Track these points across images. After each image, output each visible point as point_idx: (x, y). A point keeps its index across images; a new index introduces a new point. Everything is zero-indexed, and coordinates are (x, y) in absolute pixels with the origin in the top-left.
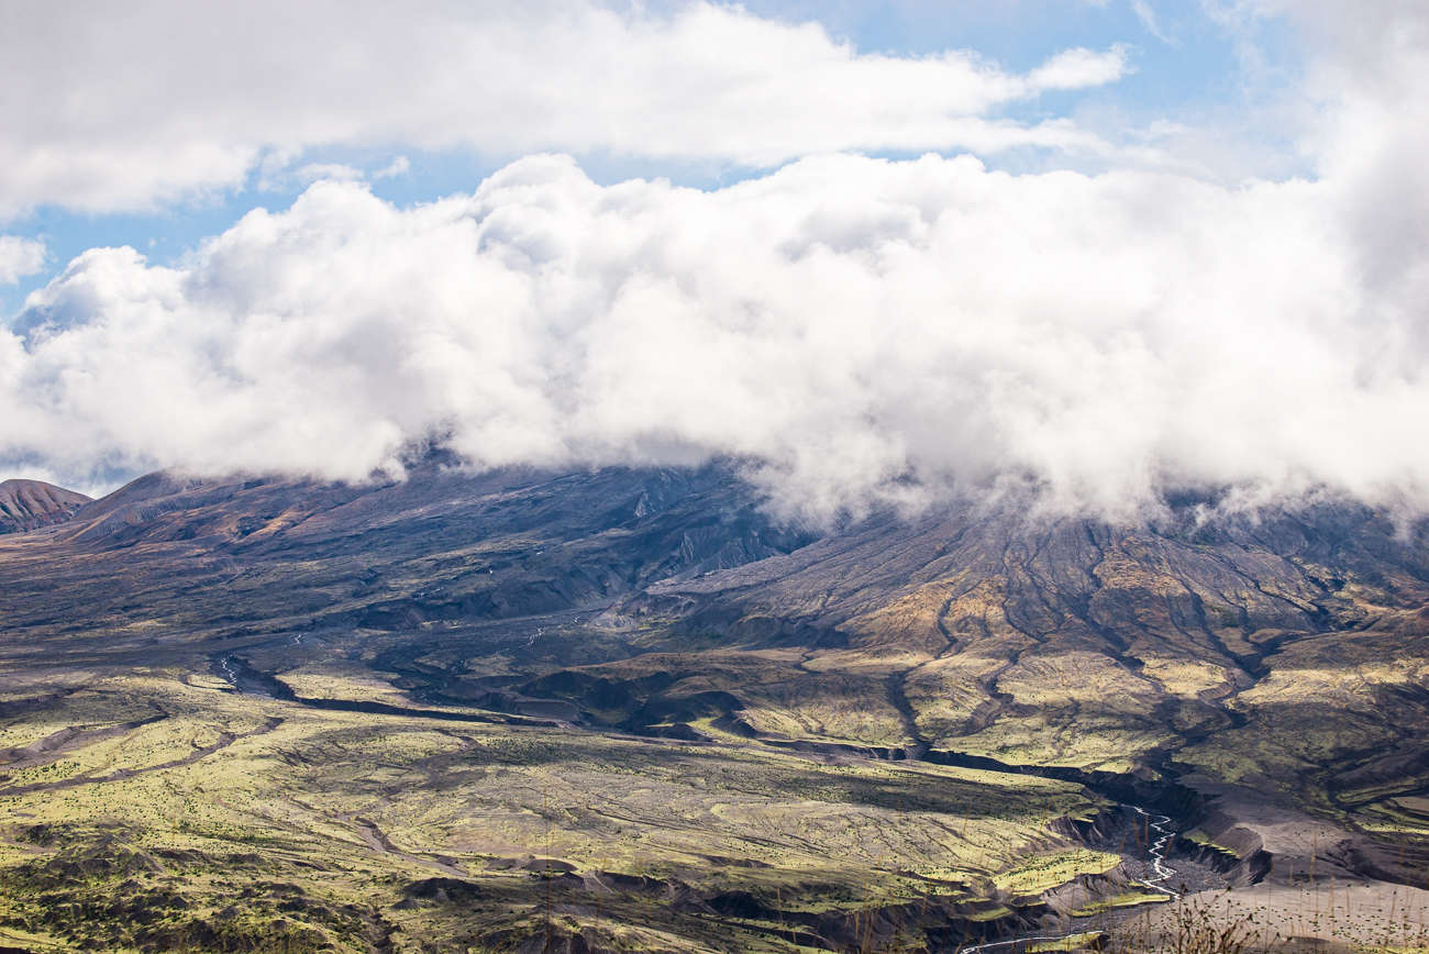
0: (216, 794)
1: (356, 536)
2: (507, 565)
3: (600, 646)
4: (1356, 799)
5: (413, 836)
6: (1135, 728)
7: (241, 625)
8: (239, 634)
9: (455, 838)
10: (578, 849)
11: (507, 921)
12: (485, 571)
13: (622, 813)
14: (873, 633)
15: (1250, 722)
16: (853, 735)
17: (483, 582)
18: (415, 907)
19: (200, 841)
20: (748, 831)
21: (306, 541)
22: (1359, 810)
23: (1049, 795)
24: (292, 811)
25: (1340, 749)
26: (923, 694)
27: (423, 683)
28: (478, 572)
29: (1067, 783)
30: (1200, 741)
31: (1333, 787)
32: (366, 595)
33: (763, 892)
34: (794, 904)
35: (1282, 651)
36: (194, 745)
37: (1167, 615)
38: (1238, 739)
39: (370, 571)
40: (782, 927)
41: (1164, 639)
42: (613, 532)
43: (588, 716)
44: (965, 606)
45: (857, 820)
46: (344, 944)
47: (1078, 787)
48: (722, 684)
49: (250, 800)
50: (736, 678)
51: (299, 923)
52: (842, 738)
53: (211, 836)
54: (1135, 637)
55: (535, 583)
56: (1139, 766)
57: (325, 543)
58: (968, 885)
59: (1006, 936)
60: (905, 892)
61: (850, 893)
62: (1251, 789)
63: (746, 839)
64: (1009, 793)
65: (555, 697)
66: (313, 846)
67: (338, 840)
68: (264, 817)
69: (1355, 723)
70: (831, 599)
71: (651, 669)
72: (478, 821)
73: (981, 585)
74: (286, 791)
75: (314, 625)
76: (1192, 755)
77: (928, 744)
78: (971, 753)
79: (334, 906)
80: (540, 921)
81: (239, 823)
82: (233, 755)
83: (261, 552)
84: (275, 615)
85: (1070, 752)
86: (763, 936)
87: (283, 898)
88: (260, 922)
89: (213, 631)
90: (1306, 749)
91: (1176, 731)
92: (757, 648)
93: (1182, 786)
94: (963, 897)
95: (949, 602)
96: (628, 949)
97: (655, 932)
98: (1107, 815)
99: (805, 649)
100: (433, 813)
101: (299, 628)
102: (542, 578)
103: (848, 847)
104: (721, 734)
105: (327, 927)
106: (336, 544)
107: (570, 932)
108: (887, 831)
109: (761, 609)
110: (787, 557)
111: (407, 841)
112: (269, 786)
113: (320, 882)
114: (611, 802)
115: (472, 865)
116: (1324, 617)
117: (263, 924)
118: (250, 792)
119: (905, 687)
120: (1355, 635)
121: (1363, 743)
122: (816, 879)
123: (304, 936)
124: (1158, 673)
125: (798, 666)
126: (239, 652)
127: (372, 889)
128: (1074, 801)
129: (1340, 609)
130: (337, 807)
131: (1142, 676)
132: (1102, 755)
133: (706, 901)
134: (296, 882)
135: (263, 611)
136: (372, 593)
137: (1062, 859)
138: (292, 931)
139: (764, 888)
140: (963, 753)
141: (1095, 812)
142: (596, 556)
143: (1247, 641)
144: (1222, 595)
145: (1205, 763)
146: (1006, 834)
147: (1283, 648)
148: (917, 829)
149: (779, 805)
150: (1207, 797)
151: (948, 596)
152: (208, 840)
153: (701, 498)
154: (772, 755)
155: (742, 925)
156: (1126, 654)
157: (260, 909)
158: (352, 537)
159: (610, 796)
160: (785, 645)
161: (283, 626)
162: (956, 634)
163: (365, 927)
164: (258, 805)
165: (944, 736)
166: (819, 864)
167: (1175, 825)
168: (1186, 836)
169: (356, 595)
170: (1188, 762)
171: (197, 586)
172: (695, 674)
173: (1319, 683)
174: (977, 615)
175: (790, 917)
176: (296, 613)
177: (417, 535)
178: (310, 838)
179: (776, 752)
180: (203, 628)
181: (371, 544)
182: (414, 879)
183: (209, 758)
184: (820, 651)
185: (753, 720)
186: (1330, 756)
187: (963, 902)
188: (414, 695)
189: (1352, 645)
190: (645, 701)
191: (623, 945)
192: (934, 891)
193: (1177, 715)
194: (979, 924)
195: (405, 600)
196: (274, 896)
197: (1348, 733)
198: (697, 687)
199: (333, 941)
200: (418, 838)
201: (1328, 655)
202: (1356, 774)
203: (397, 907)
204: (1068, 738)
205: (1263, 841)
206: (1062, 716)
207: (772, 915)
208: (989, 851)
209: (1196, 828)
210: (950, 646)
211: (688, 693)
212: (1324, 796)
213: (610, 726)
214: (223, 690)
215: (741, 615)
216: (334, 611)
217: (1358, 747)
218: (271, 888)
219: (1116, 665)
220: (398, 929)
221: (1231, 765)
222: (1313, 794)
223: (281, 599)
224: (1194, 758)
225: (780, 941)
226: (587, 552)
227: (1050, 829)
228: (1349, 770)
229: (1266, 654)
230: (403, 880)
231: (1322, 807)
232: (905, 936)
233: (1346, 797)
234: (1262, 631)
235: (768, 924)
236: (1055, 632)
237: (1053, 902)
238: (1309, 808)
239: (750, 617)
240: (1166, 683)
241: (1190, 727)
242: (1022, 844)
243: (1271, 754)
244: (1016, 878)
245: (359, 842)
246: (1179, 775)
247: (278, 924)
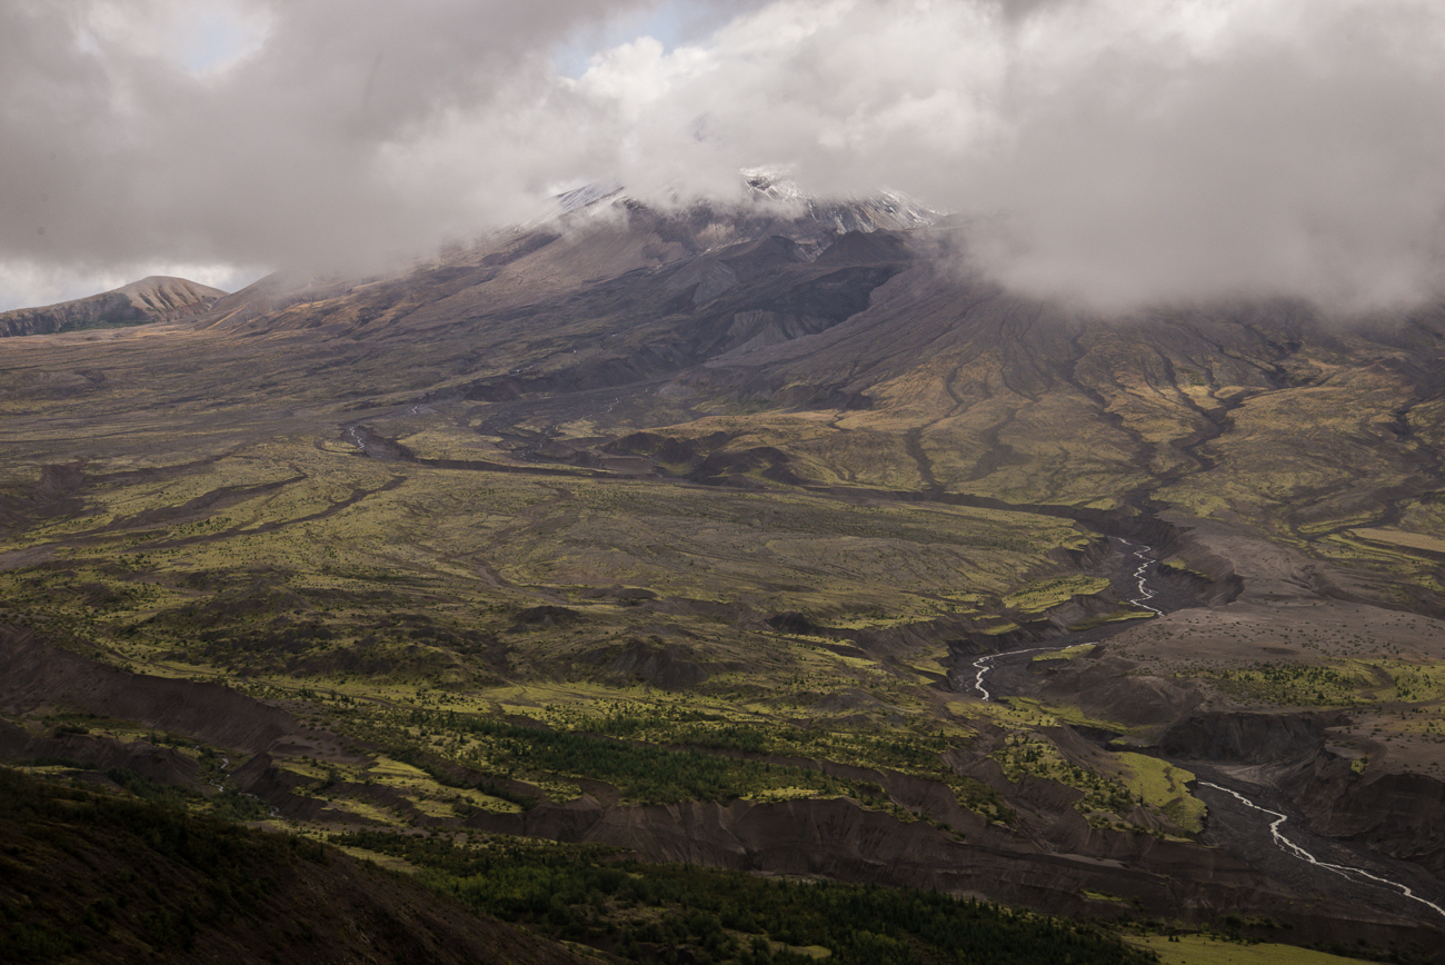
0: (352, 541)
1: (460, 323)
2: (588, 346)
3: (668, 411)
4: (1316, 530)
5: (521, 572)
6: (1116, 472)
7: (366, 399)
8: (365, 406)
9: (556, 572)
10: (658, 579)
11: (603, 640)
12: (569, 351)
13: (694, 548)
14: (892, 397)
15: (1217, 466)
16: (879, 482)
17: (568, 360)
18: (526, 631)
19: (341, 581)
20: (798, 563)
21: (418, 328)
22: (1318, 540)
23: (1046, 529)
24: (418, 554)
25: (1300, 487)
26: (937, 446)
27: (522, 444)
28: (563, 352)
29: (1061, 519)
30: (1174, 482)
31: (1295, 520)
32: (471, 372)
33: (812, 612)
34: (838, 621)
35: (1244, 405)
36: (331, 501)
37: (1142, 376)
38: (1207, 480)
39: (473, 352)
40: (829, 641)
41: (1140, 396)
42: (675, 317)
43: (661, 470)
44: (969, 373)
45: (887, 551)
46: (467, 664)
47: (1069, 522)
48: (769, 441)
49: (381, 545)
50: (781, 435)
51: (429, 647)
52: (871, 484)
53: (350, 577)
54: (1114, 396)
55: (612, 360)
56: (1122, 504)
57: (434, 329)
58: (982, 604)
59: (1014, 646)
60: (929, 611)
61: (884, 612)
62: (1221, 522)
63: (796, 568)
64: (1012, 527)
65: (633, 454)
66: (438, 582)
67: (458, 576)
68: (395, 560)
69: (1312, 465)
70: (857, 368)
71: (710, 429)
72: (574, 558)
73: (983, 355)
74: (412, 537)
75: (428, 399)
76: (1167, 494)
77: (942, 488)
78: (978, 494)
79: (457, 632)
80: (631, 639)
81: (373, 565)
82: (365, 508)
83: (380, 337)
84: (394, 391)
85: (1062, 493)
86: (813, 649)
87: (415, 626)
88: (395, 647)
89: (341, 404)
90: (1269, 488)
91: (1152, 474)
92: (796, 410)
93: (1160, 520)
94: (977, 614)
95: (955, 370)
96: (704, 661)
97: (726, 647)
98: (1095, 545)
99: (836, 411)
100: (537, 552)
101: (415, 401)
102: (616, 356)
103: (880, 574)
104: (771, 482)
105: (453, 650)
106: (443, 330)
107: (656, 649)
108: (912, 561)
109: (799, 379)
110: (820, 335)
111: (516, 576)
112: (397, 533)
113: (445, 612)
114: (683, 540)
115: (571, 595)
116: (1281, 376)
117: (399, 649)
118: (381, 539)
119: (922, 440)
120: (1311, 390)
121: (1321, 482)
122: (855, 601)
123: (434, 657)
124: (1135, 425)
125: (832, 425)
126: (365, 421)
127: (488, 618)
128: (1068, 534)
129: (1296, 368)
130: (455, 549)
131: (1122, 429)
132: (1089, 495)
133: (765, 620)
134: (425, 613)
135: (383, 387)
136: (476, 370)
137: (1060, 582)
138: (423, 654)
139: (813, 609)
140: (972, 495)
141: (1085, 542)
142: (662, 337)
143: (1214, 397)
144: (1190, 359)
145: (1180, 501)
146: (1011, 562)
147: (1245, 402)
148: (937, 559)
149: (821, 540)
150: (1183, 530)
151: (955, 364)
152: (347, 580)
153: (747, 287)
154: (814, 499)
155: (796, 640)
156: (1107, 410)
157: (395, 637)
158: (456, 324)
159: (683, 535)
160: (819, 408)
161: (402, 400)
162: (962, 396)
163: (485, 648)
164: (389, 549)
165: (955, 480)
166: (857, 589)
167: (1154, 553)
168: (1165, 562)
169: (463, 372)
170: (1165, 500)
171: (325, 367)
172: (747, 433)
173: (1277, 431)
174: (980, 380)
175: (834, 633)
176: (412, 388)
177: (512, 322)
178: (434, 576)
179: (817, 497)
180: (332, 402)
181: (473, 329)
182: (524, 607)
183: (344, 511)
184: (850, 412)
185: (795, 469)
186: (1291, 494)
187: (978, 619)
188: (515, 455)
189: (1308, 399)
190: (706, 456)
191: (700, 658)
192: (954, 609)
193: (1153, 461)
194: (986, 636)
195: (504, 376)
196: (407, 626)
197: (1307, 474)
198: (748, 444)
199: (458, 662)
200: (525, 574)
201: (1286, 408)
202: (1315, 509)
203: (511, 631)
204: (1059, 481)
205: (1234, 565)
206: (1054, 463)
207: (819, 631)
208: (998, 576)
209: (1174, 556)
210: (957, 406)
211: (743, 449)
212: (1287, 528)
213: (678, 477)
214: (353, 454)
215: (783, 383)
216: (444, 386)
217: (1316, 486)
218: (404, 619)
219: (1099, 420)
220: (512, 649)
221: (1202, 502)
222: (1277, 526)
223: (399, 377)
224: (1169, 497)
225: (828, 653)
226: (653, 334)
227: (1048, 557)
228: (1309, 505)
229: (1230, 408)
230: (515, 609)
231: (1286, 537)
232: (931, 647)
233: (1307, 528)
234: (1226, 389)
235: (818, 639)
236: (1046, 393)
237: (1055, 620)
238: (1273, 538)
239: (791, 385)
240: (1143, 434)
241: (1165, 470)
242: (1025, 570)
243: (1237, 493)
244: (1021, 600)
245: (476, 578)
246: (1157, 511)
247: (411, 649)
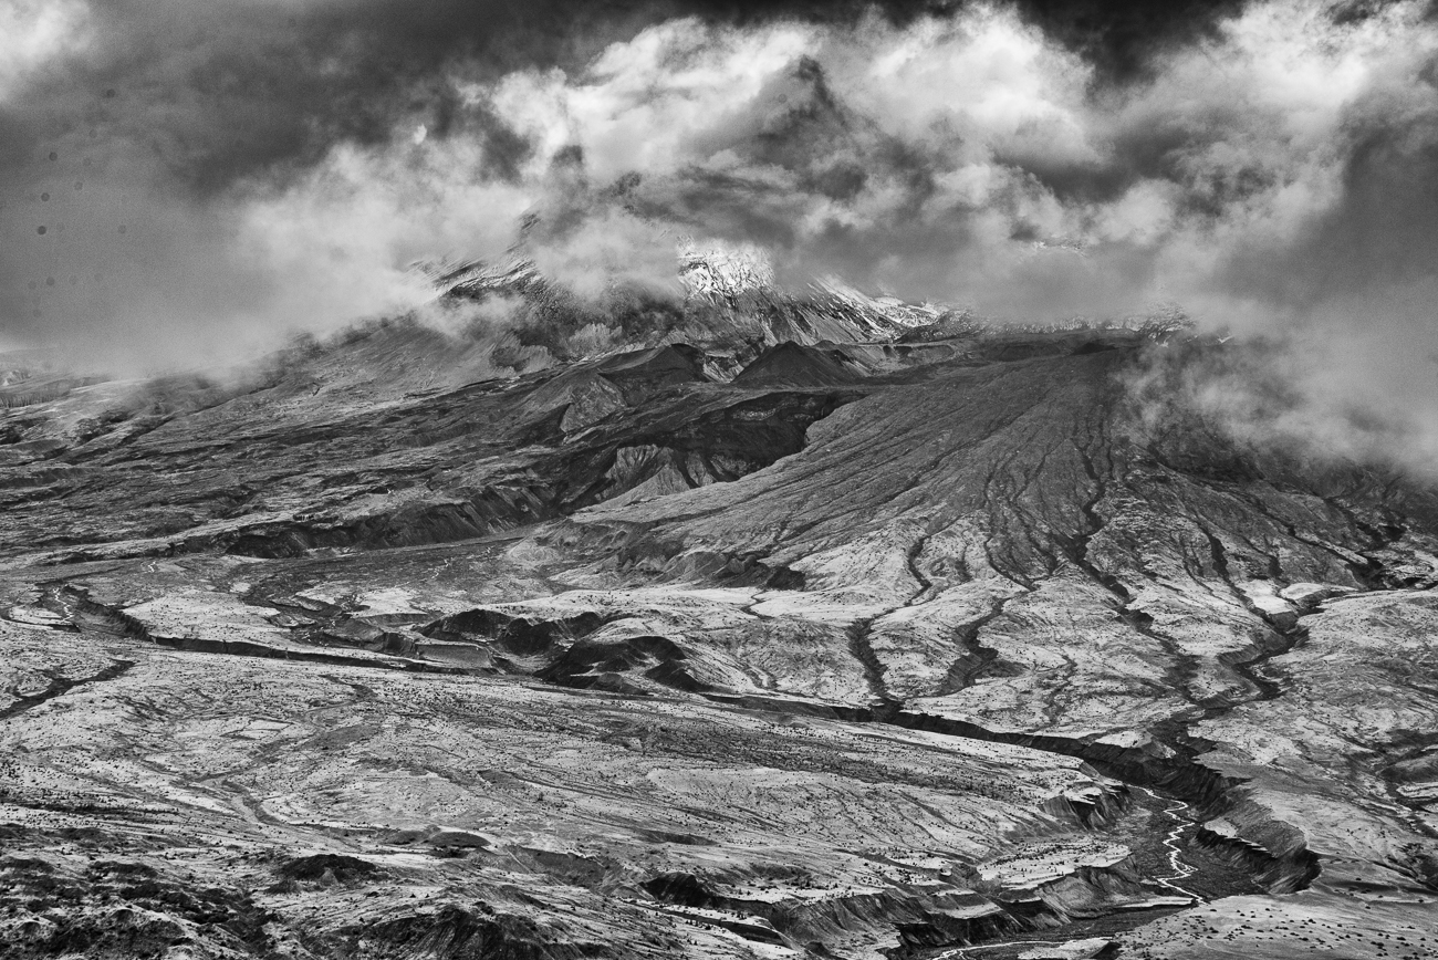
0: (45, 754)
1: (226, 445)
2: (409, 484)
3: (518, 581)
4: (1423, 793)
5: (293, 804)
6: (1142, 694)
7: (80, 548)
8: (78, 558)
9: (345, 806)
10: (491, 819)
11: (407, 906)
12: (381, 490)
13: (545, 777)
14: (833, 574)
15: (1284, 693)
16: (809, 692)
17: (378, 504)
18: (296, 890)
19: (22, 812)
20: (692, 803)
21: (164, 450)
22: (1428, 808)
23: (1042, 770)
24: (144, 774)
25: (1400, 731)
26: (892, 646)
27: (306, 620)
28: (374, 492)
29: (1061, 756)
30: (1222, 714)
31: (1393, 777)
32: (238, 515)
33: (709, 875)
34: (744, 890)
35: (1322, 611)
36: (17, 695)
37: (1180, 562)
38: (1269, 713)
39: (243, 487)
40: (731, 918)
41: (1177, 590)
42: (535, 449)
43: (503, 663)
44: (941, 546)
45: (817, 791)
46: (205, 939)
47: (1075, 761)
48: (660, 629)
49: (88, 761)
50: (675, 621)
51: (149, 913)
52: (799, 694)
53: (37, 806)
54: (1141, 587)
55: (442, 505)
56: (1148, 740)
57: (188, 452)
58: (948, 873)
59: (992, 936)
60: (874, 879)
61: (809, 879)
62: (1289, 774)
63: (688, 811)
64: (994, 766)
65: (465, 639)
66: (170, 817)
67: (200, 809)
68: (107, 782)
69: (1418, 700)
70: (786, 532)
71: (576, 609)
72: (372, 786)
73: (960, 521)
74: (135, 749)
75: (172, 551)
76: (1212, 729)
77: (898, 705)
78: (948, 716)
79: (194, 890)
80: (448, 907)
81: (73, 789)
82: (68, 706)
83: (106, 461)
84: (123, 538)
85: (1065, 720)
86: (708, 928)
87: (130, 882)
88: (98, 912)
89: (43, 555)
90: (1356, 729)
91: (1192, 700)
92: (698, 586)
93: (1201, 766)
94: (942, 888)
95: (922, 540)
96: (551, 942)
97: (584, 921)
98: (1110, 797)
99: (753, 590)
100: (319, 777)
101: (154, 554)
102: (450, 500)
103: (806, 824)
104: (658, 686)
105: (185, 917)
106: (201, 454)
107: (482, 921)
108: (852, 807)
109: (703, 543)
110: (735, 483)
111: (287, 810)
112: (114, 743)
113: (178, 861)
114: (530, 764)
115: (364, 839)
116: (1376, 572)
117: (103, 914)
118: (88, 751)
119: (870, 636)
120: (1417, 594)
121: (1430, 725)
122: (770, 861)
123: (155, 927)
124: (1170, 630)
125: (746, 609)
126: (77, 580)
127: (241, 870)
128: (1072, 778)
129: (1397, 563)
130: (199, 769)
131: (1150, 633)
132: (1102, 725)
133: (642, 884)
134: (147, 862)
135: (107, 532)
136: (246, 513)
137: (1059, 847)
138: (139, 923)
139: (710, 870)
140: (938, 717)
141: (1096, 792)
142: (514, 476)
143: (1280, 597)
144: (1248, 542)
145: (1229, 740)
146: (991, 814)
147: (1323, 606)
148: (887, 805)
149: (725, 772)
150: (1234, 781)
151: (921, 533)
152: (32, 812)
153: (636, 412)
154: (717, 712)
155: (684, 915)
156: (1130, 607)
157: (98, 897)
158: (219, 447)
159: (530, 757)
160: (730, 585)
161: (133, 551)
162: (929, 577)
163: (232, 915)
164: (100, 767)
165: (916, 696)
166: (774, 843)
167: (1193, 813)
168: (1209, 826)
169: (226, 515)
170: (1209, 738)
171: (22, 501)
172: (628, 616)
173: (1369, 650)
174: (955, 556)
175: (737, 905)
176: (149, 535)
177: (302, 447)
178: (165, 807)
179: (722, 710)
180: (29, 552)
181: (244, 455)
182: (295, 855)
183: (37, 709)
184: (773, 593)
185: (694, 670)
186: (1387, 739)
187: (942, 894)
188: (295, 634)
189: (1413, 607)
190: (569, 646)
191: (546, 937)
192: (909, 879)
193: (1194, 682)
194: (953, 919)
195: (285, 523)
196: (119, 880)
197: (1410, 713)
198: (630, 631)
199: (191, 935)
200: (300, 807)
201: (1381, 617)
202: (1422, 763)
203: (273, 891)
204: (1062, 704)
205: (1307, 839)
206: (1055, 677)
207: (718, 903)
208: (972, 834)
209: (1220, 818)
210: (922, 591)
211: (621, 638)
212: (1381, 787)
213: (528, 674)
214: (56, 627)
215: (681, 548)
216: (198, 534)
217: (1423, 731)
218: (114, 870)
219: (1119, 620)
220: (273, 918)
221: (1262, 744)
222: (1367, 784)
223: (132, 519)
224: (1216, 733)
225: (729, 934)
226: (502, 472)
227: (1043, 810)
228: (1413, 757)
229: (1303, 613)
230: (282, 858)
231: (1380, 801)
232: (875, 933)
233: (1411, 790)
234: (1298, 585)
235: (715, 914)
236: (1046, 578)
237: (1051, 901)
238: (1362, 800)
239: (692, 551)
240: (1180, 643)
241: (1210, 696)
242: (1010, 827)
243: (1312, 733)
244: (1004, 869)
245: (226, 811)
246: (1198, 753)
247: (121, 915)
